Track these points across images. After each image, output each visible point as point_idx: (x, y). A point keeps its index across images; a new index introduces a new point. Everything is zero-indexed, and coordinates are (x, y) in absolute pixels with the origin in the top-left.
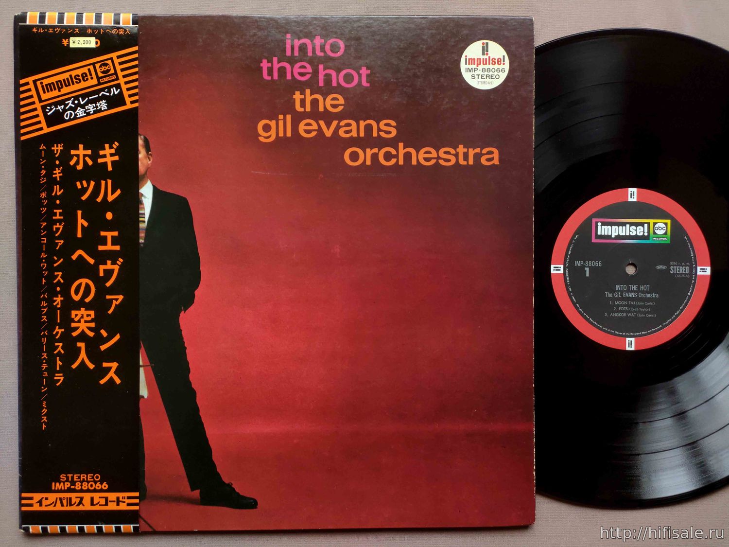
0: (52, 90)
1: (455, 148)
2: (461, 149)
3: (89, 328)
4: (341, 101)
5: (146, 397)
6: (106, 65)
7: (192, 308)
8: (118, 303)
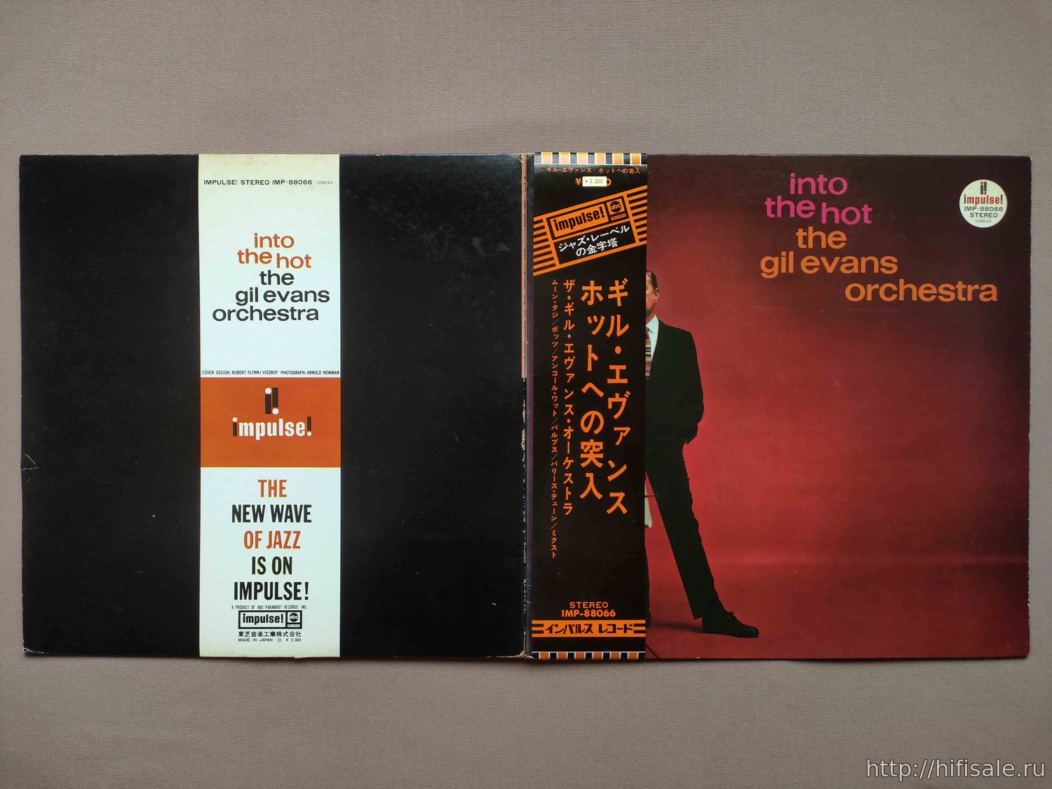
0: (564, 228)
1: (955, 284)
2: (960, 286)
3: (597, 459)
4: (844, 238)
5: (650, 527)
6: (617, 203)
7: (695, 440)
8: (625, 435)
